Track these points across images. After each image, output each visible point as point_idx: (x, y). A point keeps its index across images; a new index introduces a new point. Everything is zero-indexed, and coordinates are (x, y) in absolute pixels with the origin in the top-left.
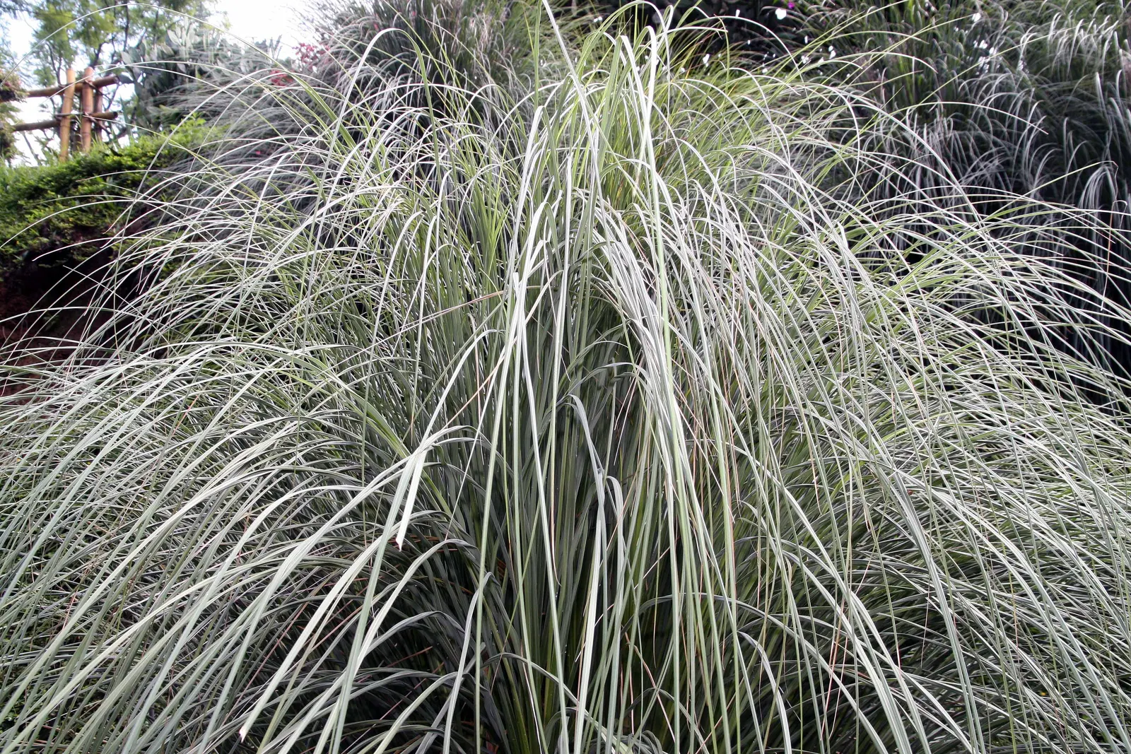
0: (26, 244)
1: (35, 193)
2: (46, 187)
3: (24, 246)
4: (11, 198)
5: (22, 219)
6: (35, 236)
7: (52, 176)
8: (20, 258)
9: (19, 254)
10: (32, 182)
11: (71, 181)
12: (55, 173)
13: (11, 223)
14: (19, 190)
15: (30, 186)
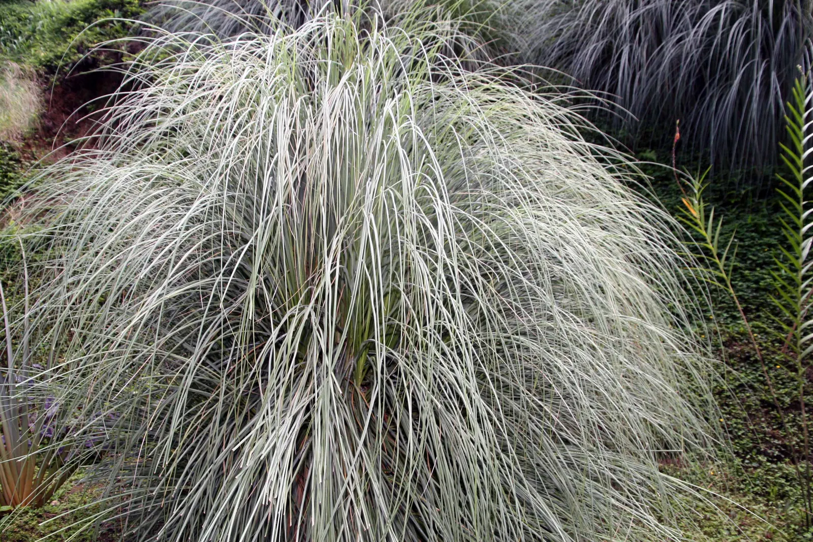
0: (70, 58)
1: (71, 22)
2: (77, 18)
3: (69, 61)
4: (56, 26)
5: (66, 42)
6: (75, 54)
7: (80, 10)
8: (67, 68)
9: (67, 65)
10: (69, 15)
11: (92, 13)
12: (82, 8)
13: (59, 44)
14: (61, 20)
15: (67, 18)
